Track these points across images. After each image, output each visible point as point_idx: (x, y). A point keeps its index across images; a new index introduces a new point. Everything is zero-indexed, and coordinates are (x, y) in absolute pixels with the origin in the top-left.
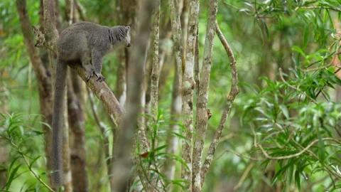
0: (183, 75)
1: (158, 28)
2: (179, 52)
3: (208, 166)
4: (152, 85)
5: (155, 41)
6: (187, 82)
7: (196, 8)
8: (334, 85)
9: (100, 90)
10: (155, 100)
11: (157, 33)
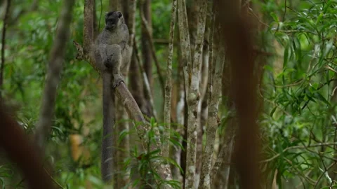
0: (189, 87)
1: (172, 45)
2: (186, 67)
3: (217, 168)
4: (166, 96)
5: (169, 57)
6: (193, 94)
7: (201, 29)
8: (316, 100)
9: (125, 98)
10: (168, 109)
11: (171, 50)
